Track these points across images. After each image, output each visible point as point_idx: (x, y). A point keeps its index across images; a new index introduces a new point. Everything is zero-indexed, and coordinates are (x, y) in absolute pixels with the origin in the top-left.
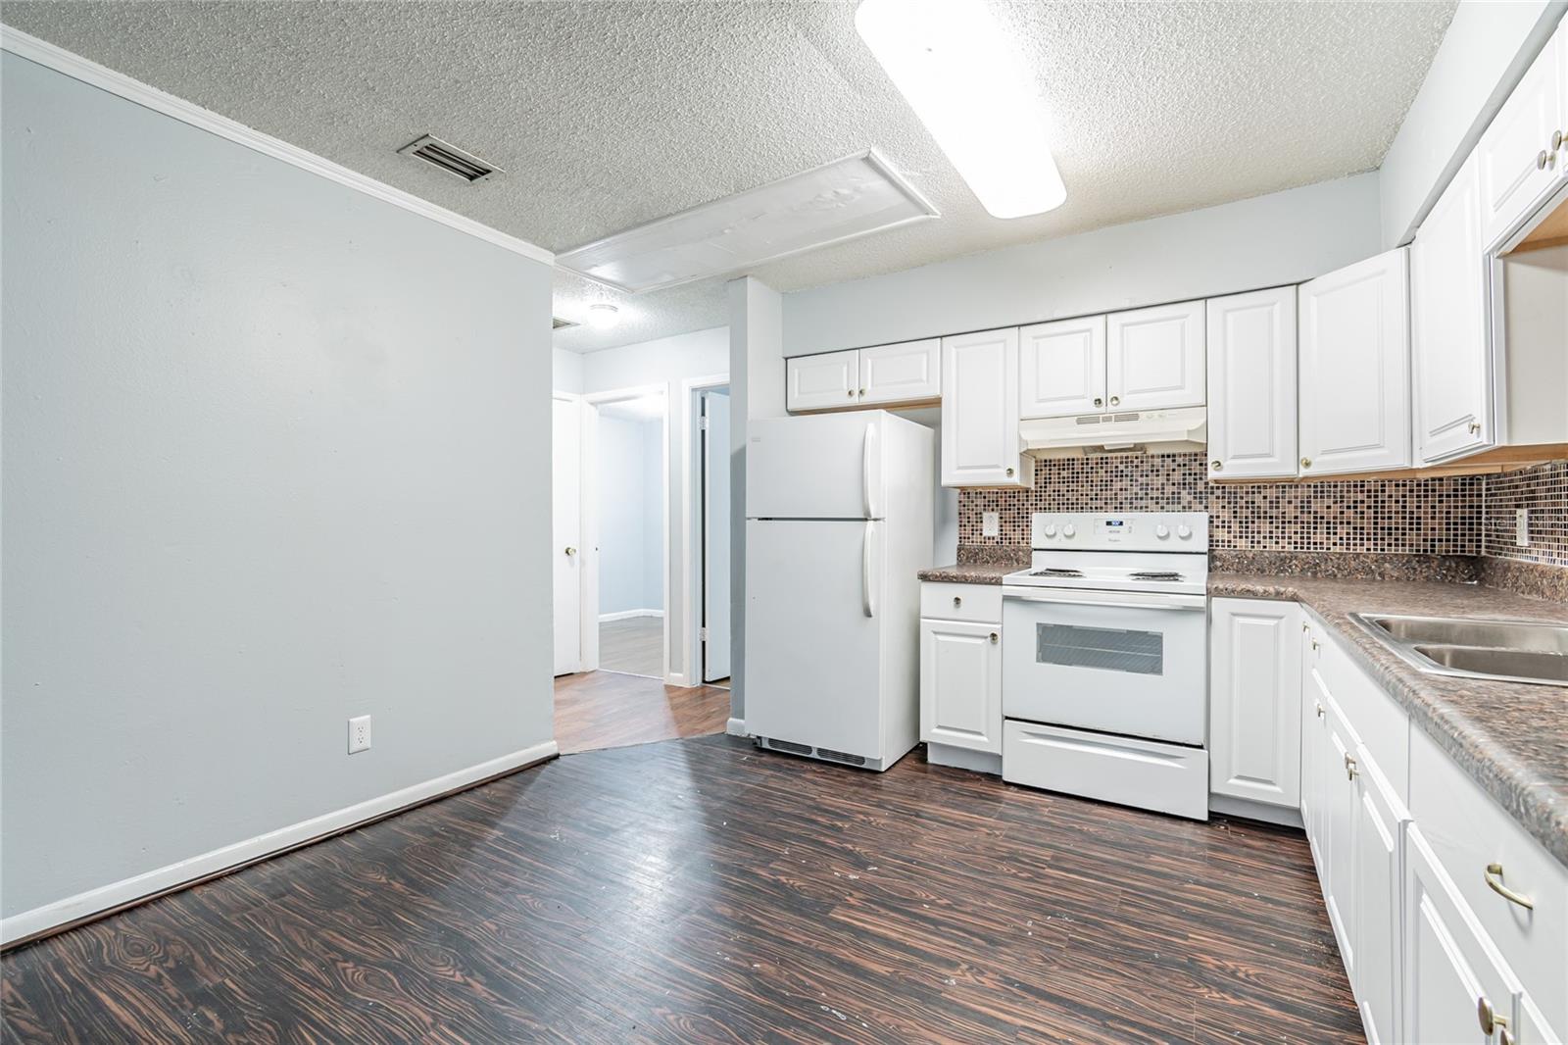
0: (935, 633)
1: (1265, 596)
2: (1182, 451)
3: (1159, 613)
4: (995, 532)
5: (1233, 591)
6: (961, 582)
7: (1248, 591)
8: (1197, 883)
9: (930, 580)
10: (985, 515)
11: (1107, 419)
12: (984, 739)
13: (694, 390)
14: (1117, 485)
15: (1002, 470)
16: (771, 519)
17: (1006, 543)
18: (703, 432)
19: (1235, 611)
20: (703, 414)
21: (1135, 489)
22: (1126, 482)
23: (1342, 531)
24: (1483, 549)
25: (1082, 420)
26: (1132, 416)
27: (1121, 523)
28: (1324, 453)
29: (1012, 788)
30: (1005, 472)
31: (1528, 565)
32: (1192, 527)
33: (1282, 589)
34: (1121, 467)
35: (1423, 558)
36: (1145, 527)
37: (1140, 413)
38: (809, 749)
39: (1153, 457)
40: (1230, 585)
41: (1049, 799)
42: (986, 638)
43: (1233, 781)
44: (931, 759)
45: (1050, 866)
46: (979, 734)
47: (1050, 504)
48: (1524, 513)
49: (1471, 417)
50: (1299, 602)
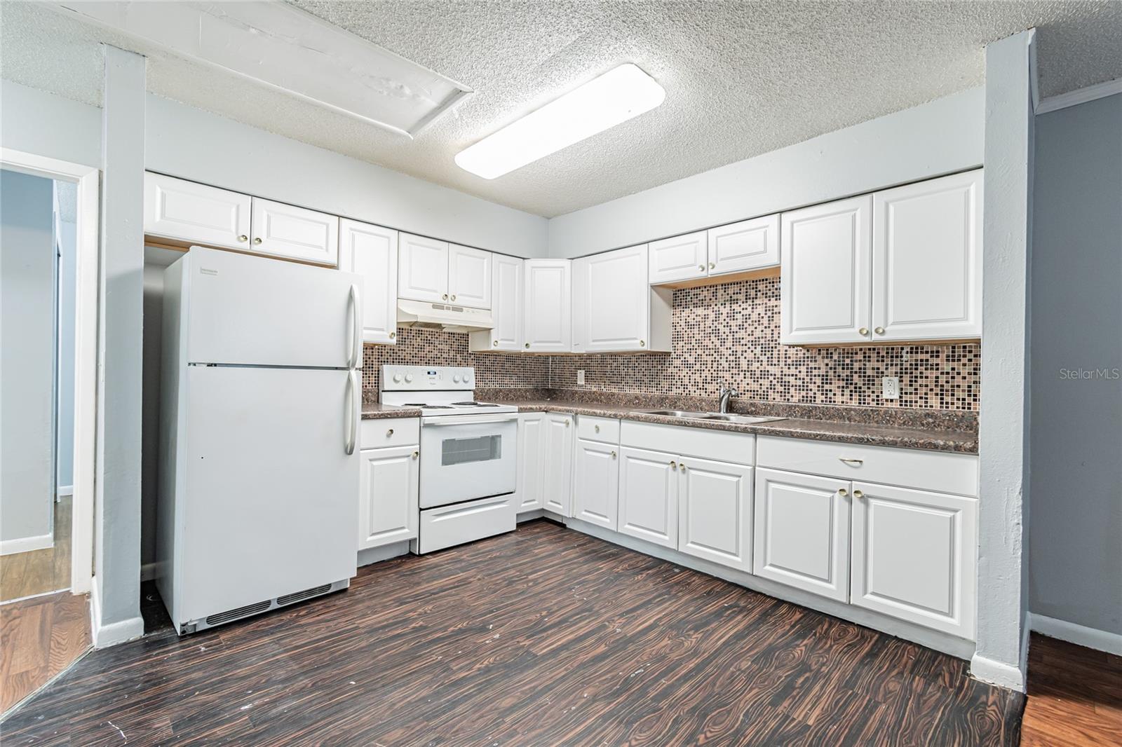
0: (371, 460)
1: (536, 410)
2: (459, 332)
6: (394, 418)
9: (369, 418)
11: (444, 308)
12: (407, 530)
14: (427, 349)
15: (387, 335)
19: (526, 419)
21: (436, 352)
22: (431, 348)
24: (551, 385)
25: (435, 306)
26: (458, 309)
27: (435, 373)
28: (536, 342)
31: (589, 392)
32: (467, 376)
33: (541, 406)
34: (429, 337)
35: (536, 390)
36: (447, 375)
37: (464, 308)
38: (269, 603)
39: (445, 333)
40: (525, 406)
43: (522, 505)
45: (527, 575)
46: (402, 529)
47: (387, 359)
48: (583, 372)
49: (635, 339)
50: (546, 412)
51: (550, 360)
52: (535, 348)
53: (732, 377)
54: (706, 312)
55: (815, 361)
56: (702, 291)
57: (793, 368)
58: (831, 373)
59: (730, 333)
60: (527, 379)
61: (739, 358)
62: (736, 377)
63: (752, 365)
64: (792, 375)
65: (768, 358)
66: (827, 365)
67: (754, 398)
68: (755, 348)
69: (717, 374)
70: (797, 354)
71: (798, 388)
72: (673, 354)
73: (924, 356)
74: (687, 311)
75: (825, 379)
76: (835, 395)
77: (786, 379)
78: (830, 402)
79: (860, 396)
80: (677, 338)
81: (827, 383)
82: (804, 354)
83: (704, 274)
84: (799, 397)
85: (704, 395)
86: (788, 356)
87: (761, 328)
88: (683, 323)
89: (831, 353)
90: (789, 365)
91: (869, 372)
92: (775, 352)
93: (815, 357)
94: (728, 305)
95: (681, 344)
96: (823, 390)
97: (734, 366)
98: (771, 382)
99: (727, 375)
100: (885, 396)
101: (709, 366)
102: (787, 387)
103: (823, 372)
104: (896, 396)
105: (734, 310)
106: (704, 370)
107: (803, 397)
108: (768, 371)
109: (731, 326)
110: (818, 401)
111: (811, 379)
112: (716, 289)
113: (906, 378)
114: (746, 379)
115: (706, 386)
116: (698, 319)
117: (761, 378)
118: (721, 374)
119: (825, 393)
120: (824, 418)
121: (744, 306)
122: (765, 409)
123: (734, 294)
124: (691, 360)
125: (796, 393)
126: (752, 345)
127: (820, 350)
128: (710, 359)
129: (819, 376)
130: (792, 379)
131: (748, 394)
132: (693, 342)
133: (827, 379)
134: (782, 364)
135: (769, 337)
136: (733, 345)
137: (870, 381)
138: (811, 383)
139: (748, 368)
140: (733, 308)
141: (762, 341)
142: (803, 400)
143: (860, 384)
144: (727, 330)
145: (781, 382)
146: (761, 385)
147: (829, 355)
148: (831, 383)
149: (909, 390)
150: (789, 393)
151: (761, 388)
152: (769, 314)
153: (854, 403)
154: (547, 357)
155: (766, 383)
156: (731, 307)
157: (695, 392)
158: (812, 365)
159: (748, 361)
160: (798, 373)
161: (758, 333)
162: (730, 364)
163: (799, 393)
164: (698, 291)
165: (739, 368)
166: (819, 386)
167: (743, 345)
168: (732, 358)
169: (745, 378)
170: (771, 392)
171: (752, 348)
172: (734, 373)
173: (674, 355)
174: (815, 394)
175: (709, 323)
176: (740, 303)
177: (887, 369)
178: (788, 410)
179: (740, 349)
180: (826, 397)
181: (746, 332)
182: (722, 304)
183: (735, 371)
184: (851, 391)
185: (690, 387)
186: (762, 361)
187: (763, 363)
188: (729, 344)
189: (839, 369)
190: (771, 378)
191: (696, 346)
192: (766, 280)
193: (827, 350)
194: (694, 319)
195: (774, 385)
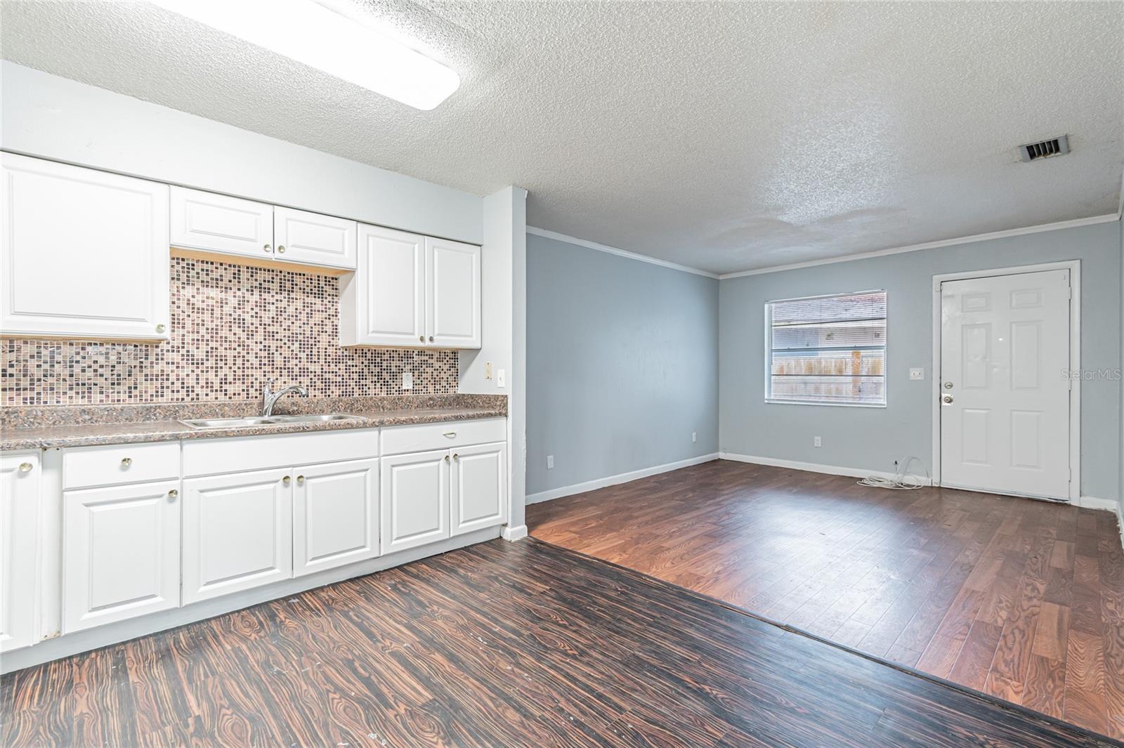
54: (223, 296)
55: (353, 360)
56: (217, 268)
57: (332, 366)
58: (366, 370)
61: (273, 354)
63: (289, 361)
64: (332, 373)
65: (307, 355)
66: (362, 363)
71: (338, 384)
72: (164, 345)
73: (426, 358)
75: (362, 375)
76: (369, 388)
77: (327, 376)
79: (387, 388)
81: (362, 379)
82: (343, 354)
85: (221, 396)
86: (327, 354)
87: (298, 323)
89: (366, 353)
90: (329, 362)
91: (394, 369)
92: (315, 351)
93: (352, 357)
94: (256, 292)
98: (311, 379)
100: (404, 387)
101: (230, 362)
102: (327, 384)
103: (359, 369)
104: (411, 387)
105: (265, 299)
106: (221, 368)
108: (307, 369)
109: (261, 317)
110: (356, 395)
111: (349, 376)
112: (239, 271)
113: (416, 373)
114: (283, 377)
115: (225, 387)
116: (211, 302)
117: (300, 376)
118: (249, 372)
119: (361, 387)
121: (278, 297)
122: (308, 407)
123: (264, 281)
124: (200, 354)
125: (336, 389)
126: (289, 341)
127: (356, 350)
128: (230, 354)
130: (332, 377)
132: (203, 331)
134: (322, 361)
135: (308, 333)
136: (265, 339)
137: (394, 376)
138: (349, 379)
139: (285, 365)
140: (263, 297)
141: (300, 337)
142: (342, 395)
143: (387, 378)
144: (256, 321)
145: (321, 379)
146: (300, 382)
147: (364, 354)
148: (366, 379)
149: (418, 381)
150: (329, 389)
152: (308, 310)
153: (383, 394)
155: (306, 381)
156: (260, 295)
157: (206, 394)
158: (350, 363)
159: (285, 358)
160: (337, 371)
161: (295, 329)
162: (261, 361)
163: (339, 389)
164: (209, 267)
165: (273, 365)
166: (356, 382)
167: (277, 340)
168: (263, 354)
169: (281, 376)
171: (289, 344)
172: (267, 370)
173: (166, 347)
174: (353, 389)
175: (227, 309)
176: (273, 293)
177: (405, 366)
178: (331, 405)
179: (273, 345)
180: (362, 391)
181: (281, 326)
182: (248, 291)
183: (267, 368)
184: (381, 385)
185: (198, 390)
186: (300, 358)
187: (302, 360)
188: (259, 337)
189: (372, 366)
190: (311, 376)
191: (208, 337)
192: (304, 275)
193: (363, 350)
195: (315, 382)
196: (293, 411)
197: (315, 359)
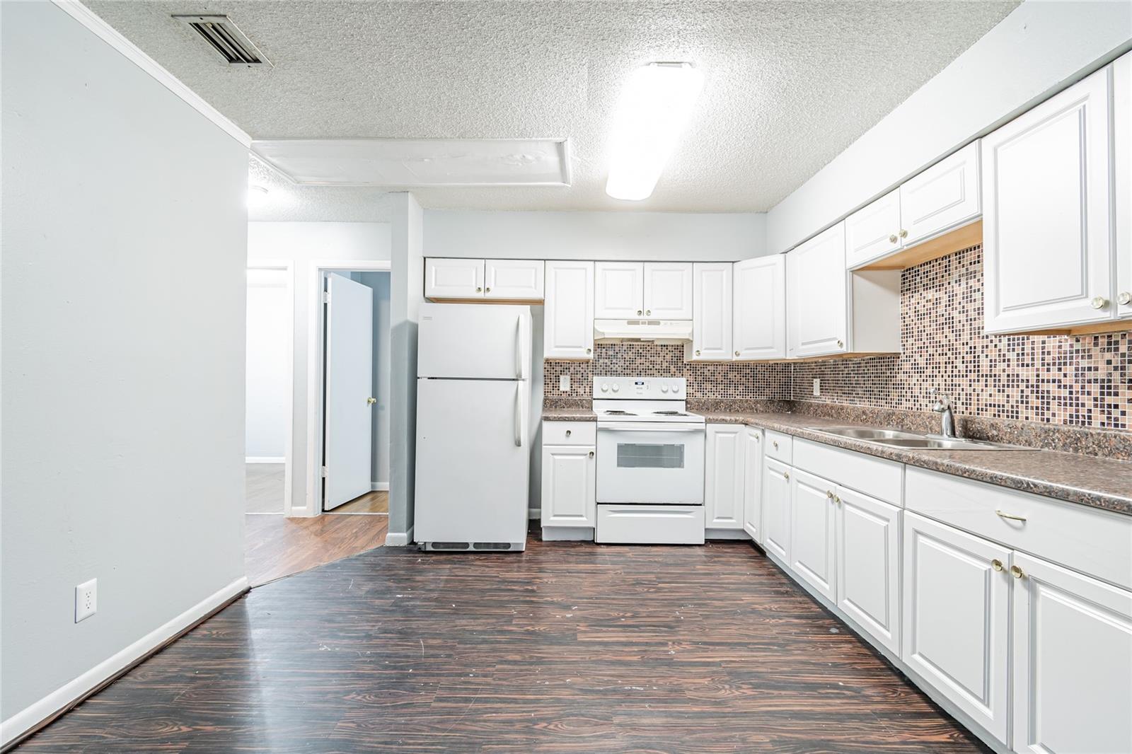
0: (553, 454)
1: (731, 422)
2: (673, 344)
3: (678, 434)
4: (568, 389)
5: (717, 420)
6: (571, 421)
7: (723, 420)
8: (724, 574)
9: (550, 420)
10: (562, 378)
11: (644, 323)
12: (584, 519)
13: (320, 269)
14: (638, 361)
15: (583, 351)
16: (436, 378)
17: (574, 395)
18: (326, 305)
19: (717, 430)
20: (326, 290)
21: (647, 364)
22: (643, 360)
23: (741, 388)
24: (792, 397)
25: (631, 322)
26: (656, 323)
27: (643, 383)
28: (747, 349)
29: (602, 546)
30: (586, 350)
31: (823, 404)
32: (678, 386)
33: (738, 418)
34: (641, 351)
35: (771, 401)
36: (656, 386)
37: (661, 321)
38: (467, 545)
39: (657, 346)
40: (715, 417)
41: (626, 549)
42: (586, 455)
43: (715, 520)
44: (545, 538)
45: (659, 583)
46: (581, 516)
47: (601, 371)
48: (818, 380)
49: (834, 339)
50: (746, 424)
51: (792, 368)
52: (747, 356)
53: (970, 385)
54: (937, 295)
55: (1090, 357)
56: (933, 266)
57: (1054, 369)
58: (1116, 376)
59: (967, 321)
60: (758, 390)
61: (979, 356)
62: (975, 385)
63: (995, 366)
64: (1054, 381)
65: (1018, 355)
66: (1109, 362)
67: (999, 416)
68: (1000, 341)
69: (952, 381)
70: (1060, 347)
71: (1062, 401)
72: (902, 355)
74: (917, 295)
75: (1107, 387)
76: (1123, 413)
77: (1044, 387)
78: (1116, 425)
80: (907, 333)
81: (1109, 394)
82: (1071, 346)
83: (897, 246)
84: (1065, 415)
88: (912, 313)
89: (1117, 343)
90: (1048, 364)
92: (1028, 347)
93: (1089, 350)
94: (964, 281)
95: (911, 341)
96: (1102, 406)
97: (973, 369)
98: (1022, 391)
99: (964, 382)
101: (942, 370)
102: (1045, 401)
103: (1101, 374)
105: (971, 287)
106: (936, 376)
107: (1071, 416)
108: (1018, 375)
109: (967, 311)
110: (1096, 423)
111: (1083, 387)
112: (949, 261)
114: (988, 388)
116: (929, 305)
117: (1008, 386)
118: (956, 380)
119: (1107, 410)
120: (1100, 454)
122: (1010, 433)
123: (971, 263)
124: (922, 362)
125: (1059, 410)
127: (1096, 338)
128: (943, 359)
129: (1096, 381)
130: (1052, 387)
131: (992, 411)
132: (924, 337)
133: (1109, 387)
134: (1038, 363)
136: (971, 338)
138: (1083, 393)
139: (991, 371)
140: (970, 285)
142: (1071, 422)
144: (963, 317)
145: (1036, 390)
146: (1008, 396)
147: (1112, 345)
148: (1116, 394)
150: (1048, 409)
151: (1008, 402)
154: (788, 365)
155: (1015, 394)
156: (967, 283)
157: (927, 406)
158: (1085, 363)
159: (991, 361)
160: (1062, 378)
162: (967, 367)
163: (1065, 410)
164: (927, 268)
165: (979, 371)
166: (1096, 399)
168: (969, 357)
170: (1022, 407)
172: (972, 378)
173: (903, 357)
174: (1090, 411)
175: (941, 310)
178: (1043, 436)
179: (979, 343)
180: (1108, 418)
182: (956, 282)
183: (973, 376)
185: (920, 400)
186: (1009, 360)
187: (1011, 363)
188: (965, 337)
191: (927, 343)
193: (1110, 337)
194: (924, 306)
195: (1027, 397)
196: (993, 436)
197: (1028, 360)
